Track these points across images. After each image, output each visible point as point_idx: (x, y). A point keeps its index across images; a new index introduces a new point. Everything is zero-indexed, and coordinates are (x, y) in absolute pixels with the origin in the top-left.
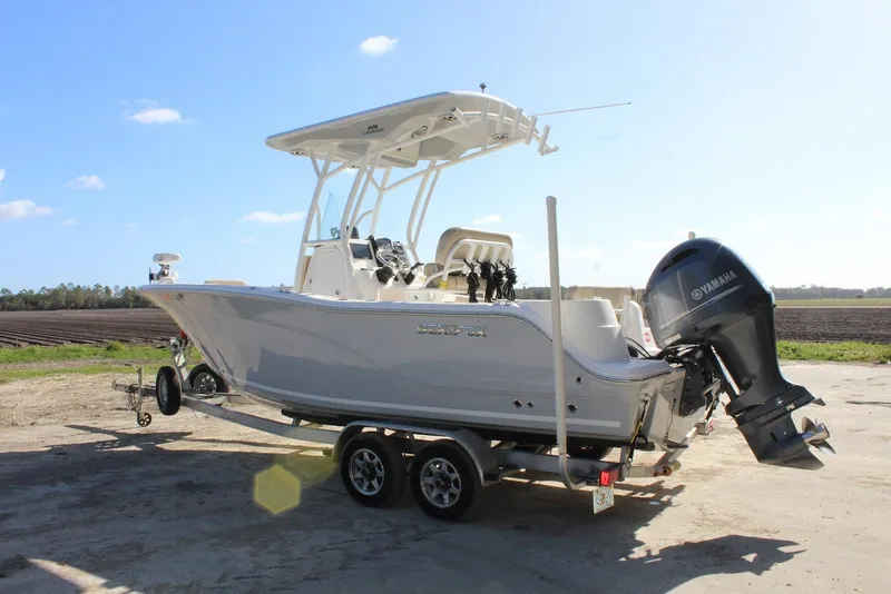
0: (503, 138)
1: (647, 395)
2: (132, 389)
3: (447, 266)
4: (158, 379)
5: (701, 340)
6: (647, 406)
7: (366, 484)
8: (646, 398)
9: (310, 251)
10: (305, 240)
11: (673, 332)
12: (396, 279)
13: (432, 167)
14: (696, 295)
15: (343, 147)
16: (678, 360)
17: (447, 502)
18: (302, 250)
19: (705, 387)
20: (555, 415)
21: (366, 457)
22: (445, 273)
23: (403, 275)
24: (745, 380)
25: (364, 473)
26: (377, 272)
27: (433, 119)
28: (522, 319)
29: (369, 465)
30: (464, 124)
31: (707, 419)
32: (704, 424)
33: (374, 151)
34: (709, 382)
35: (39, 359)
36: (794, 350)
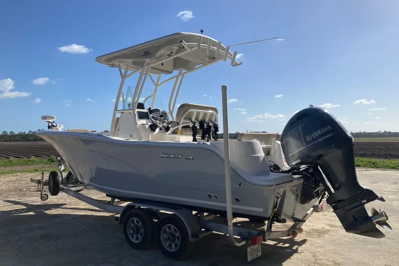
0: (213, 58)
1: (278, 194)
2: (39, 182)
3: (181, 123)
4: (49, 177)
5: (312, 163)
6: (279, 200)
7: (135, 237)
8: (278, 196)
9: (118, 115)
10: (116, 109)
11: (297, 158)
12: (161, 129)
13: (180, 73)
14: (309, 138)
15: (133, 63)
16: (299, 173)
17: (173, 249)
18: (114, 115)
19: (315, 188)
20: (226, 203)
21: (135, 222)
22: (180, 126)
23: (164, 127)
24: (337, 186)
25: (134, 231)
26: (150, 125)
27: (175, 48)
28: (211, 151)
29: (137, 226)
30: (189, 51)
31: (319, 203)
32: (318, 206)
33: (147, 65)
34: (317, 186)
35: (12, 165)
36: (374, 163)
